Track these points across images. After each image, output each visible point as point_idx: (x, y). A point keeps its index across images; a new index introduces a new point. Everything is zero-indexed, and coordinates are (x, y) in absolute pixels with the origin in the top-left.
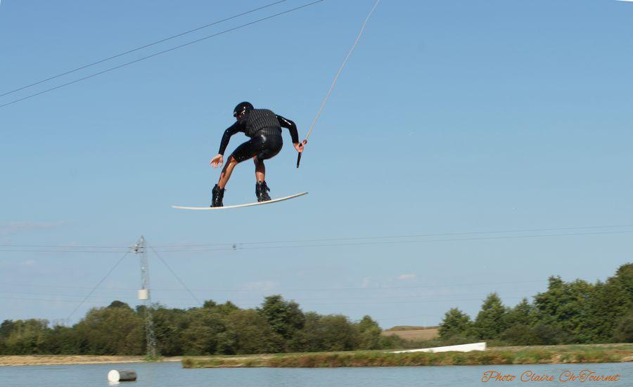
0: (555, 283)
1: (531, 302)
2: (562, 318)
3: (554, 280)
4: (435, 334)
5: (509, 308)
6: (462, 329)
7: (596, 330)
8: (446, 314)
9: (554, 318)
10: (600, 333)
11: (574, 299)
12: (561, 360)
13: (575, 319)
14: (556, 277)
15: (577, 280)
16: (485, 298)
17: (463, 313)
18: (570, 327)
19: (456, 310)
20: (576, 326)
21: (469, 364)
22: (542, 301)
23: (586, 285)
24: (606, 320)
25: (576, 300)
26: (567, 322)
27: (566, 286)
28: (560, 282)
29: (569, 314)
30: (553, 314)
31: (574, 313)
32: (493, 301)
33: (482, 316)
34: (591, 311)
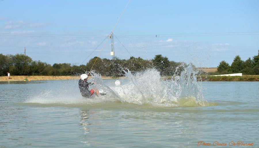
1: (252, 59)
4: (216, 70)
5: (243, 61)
6: (226, 69)
8: (220, 63)
16: (235, 57)
17: (226, 63)
19: (224, 61)
21: (244, 81)
22: (256, 59)
32: (237, 59)
33: (233, 64)
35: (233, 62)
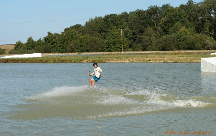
0: (50, 34)
1: (42, 39)
2: (52, 44)
3: (49, 33)
4: (12, 48)
5: (36, 41)
6: (21, 47)
7: (62, 48)
8: (16, 43)
9: (49, 44)
10: (63, 48)
11: (55, 38)
12: (87, 62)
13: (55, 44)
14: (50, 32)
15: (56, 33)
16: (28, 38)
17: (21, 42)
18: (54, 46)
19: (19, 41)
20: (55, 46)
22: (46, 39)
23: (58, 34)
24: (64, 45)
25: (56, 39)
26: (53, 45)
27: (53, 35)
28: (51, 33)
29: (53, 43)
30: (49, 42)
31: (55, 43)
32: (30, 39)
33: (27, 43)
34: (60, 42)
35: (27, 42)
